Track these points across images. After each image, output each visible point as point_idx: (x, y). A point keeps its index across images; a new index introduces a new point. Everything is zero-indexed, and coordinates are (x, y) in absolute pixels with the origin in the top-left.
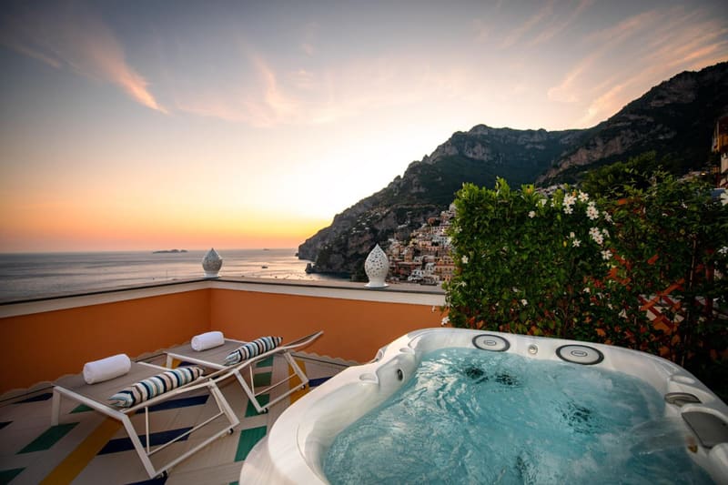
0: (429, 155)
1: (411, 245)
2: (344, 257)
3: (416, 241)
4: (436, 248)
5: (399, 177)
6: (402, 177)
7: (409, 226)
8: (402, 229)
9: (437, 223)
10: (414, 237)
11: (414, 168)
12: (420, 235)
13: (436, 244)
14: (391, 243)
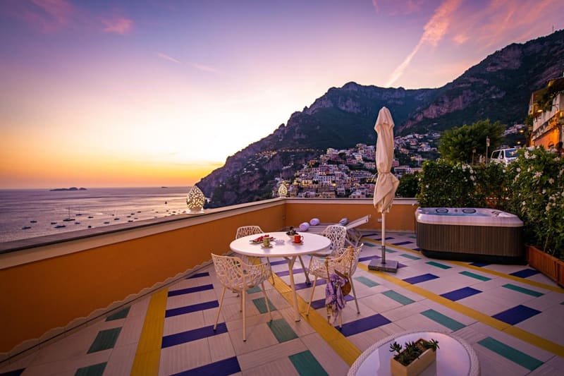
0: (308, 107)
1: (295, 183)
2: (237, 193)
3: (300, 180)
4: (317, 186)
5: (283, 125)
6: (286, 125)
7: (293, 167)
8: (287, 170)
9: (317, 165)
10: (297, 177)
11: (296, 117)
12: (303, 175)
13: (317, 183)
14: (278, 181)
